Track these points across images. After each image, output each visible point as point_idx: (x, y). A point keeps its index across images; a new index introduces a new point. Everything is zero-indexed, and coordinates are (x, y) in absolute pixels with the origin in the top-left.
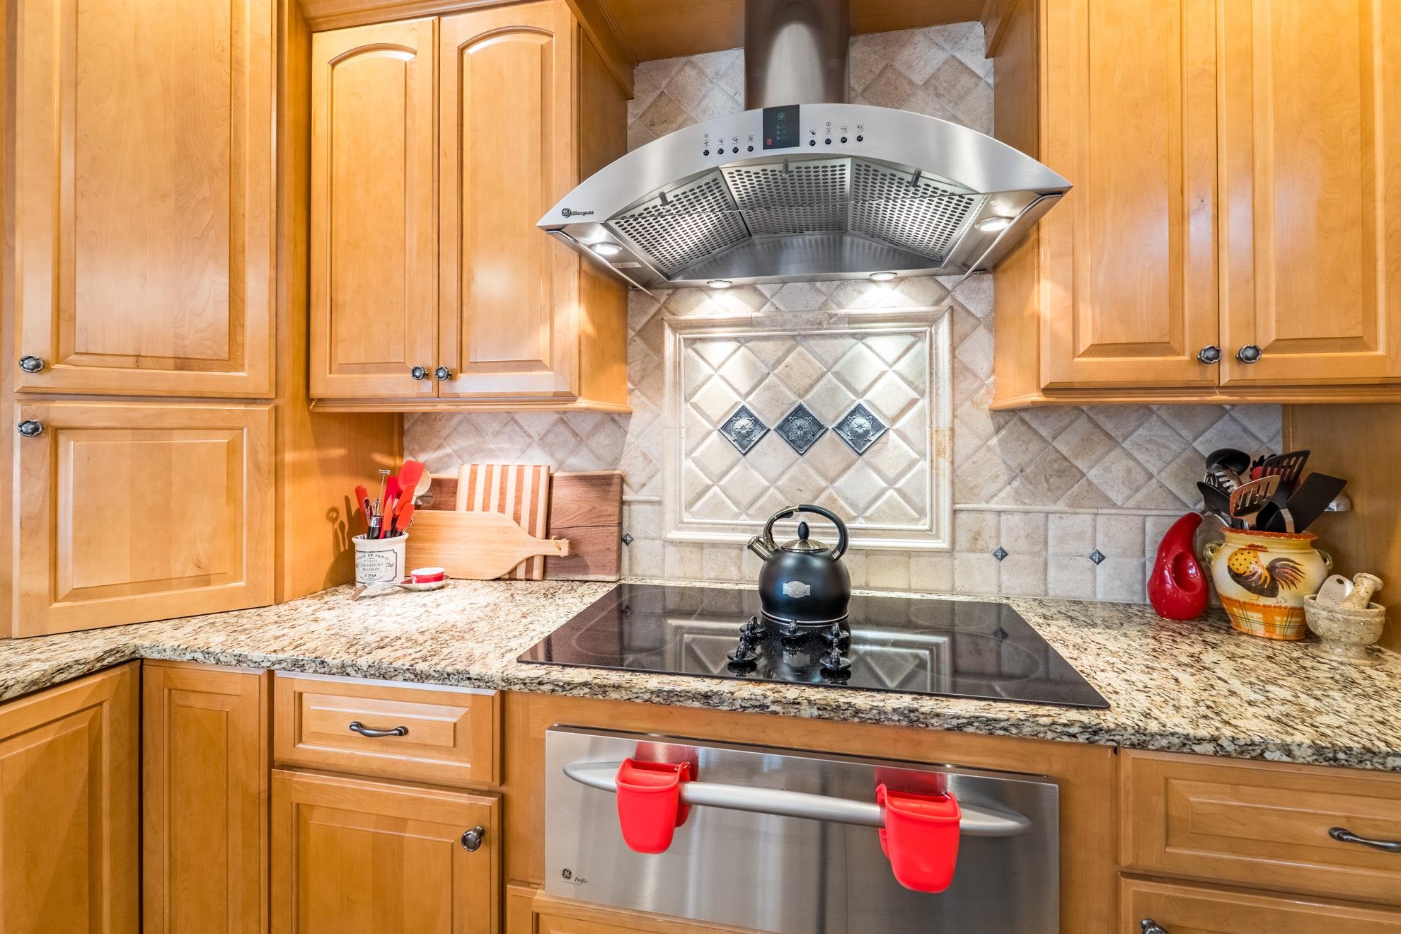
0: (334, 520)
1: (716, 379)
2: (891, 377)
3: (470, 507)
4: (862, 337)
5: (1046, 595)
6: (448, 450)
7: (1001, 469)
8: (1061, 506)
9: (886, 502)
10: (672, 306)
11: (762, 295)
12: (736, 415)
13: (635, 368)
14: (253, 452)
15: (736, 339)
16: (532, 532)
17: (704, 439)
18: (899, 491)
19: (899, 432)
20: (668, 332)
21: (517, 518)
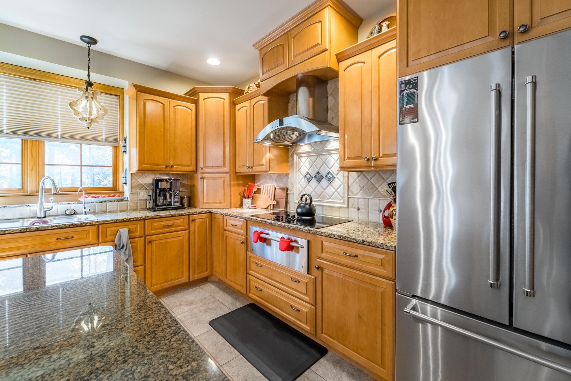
0: (240, 195)
1: (304, 166)
2: (336, 164)
3: (263, 194)
4: (330, 154)
5: (369, 220)
6: (261, 182)
7: (358, 187)
8: (372, 197)
9: (335, 195)
10: (296, 149)
11: (312, 146)
12: (307, 174)
13: (290, 164)
14: (227, 182)
15: (307, 156)
16: (271, 200)
17: (301, 180)
18: (338, 192)
19: (337, 177)
20: (295, 155)
21: (269, 197)
